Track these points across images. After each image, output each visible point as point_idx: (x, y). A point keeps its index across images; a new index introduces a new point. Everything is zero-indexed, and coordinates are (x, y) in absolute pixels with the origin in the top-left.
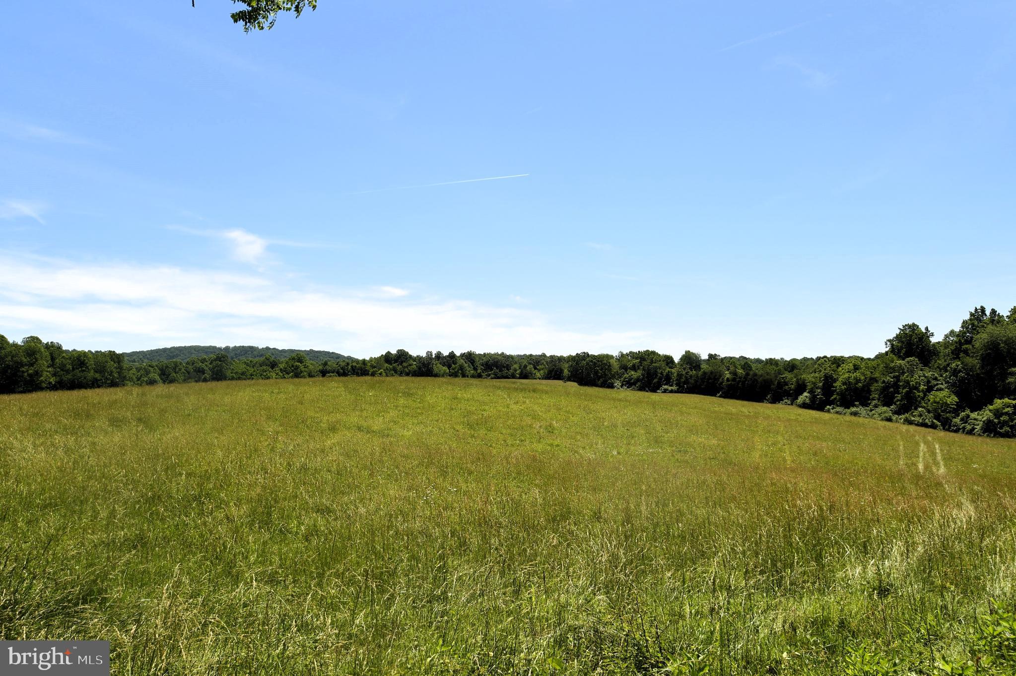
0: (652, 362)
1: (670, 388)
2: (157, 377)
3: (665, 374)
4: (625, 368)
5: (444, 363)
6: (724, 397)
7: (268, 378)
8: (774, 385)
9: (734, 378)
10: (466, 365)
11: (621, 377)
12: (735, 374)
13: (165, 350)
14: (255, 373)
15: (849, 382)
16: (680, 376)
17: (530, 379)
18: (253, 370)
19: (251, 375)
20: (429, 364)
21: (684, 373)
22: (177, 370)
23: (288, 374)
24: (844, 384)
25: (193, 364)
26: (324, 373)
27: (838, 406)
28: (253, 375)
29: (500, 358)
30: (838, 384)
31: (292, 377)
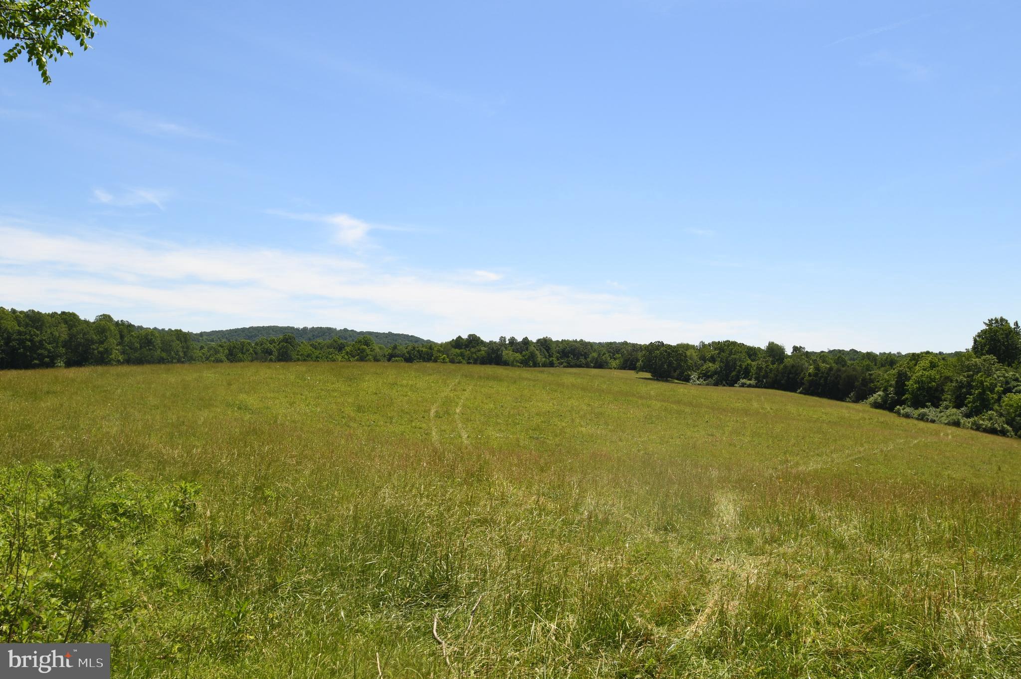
0: (731, 353)
1: (748, 382)
2: (224, 358)
3: (744, 367)
4: (703, 359)
5: (517, 349)
6: (805, 394)
7: (334, 361)
8: (858, 381)
9: (816, 373)
10: (537, 352)
11: (698, 369)
12: (817, 368)
13: (244, 330)
14: (320, 356)
15: (922, 381)
16: (759, 369)
17: (605, 368)
18: (318, 352)
19: (317, 357)
20: (498, 350)
21: (764, 366)
22: (245, 350)
23: (354, 357)
24: (917, 382)
25: (261, 345)
26: (390, 357)
27: (908, 406)
28: (319, 358)
29: (577, 345)
30: (910, 383)
31: (357, 360)
